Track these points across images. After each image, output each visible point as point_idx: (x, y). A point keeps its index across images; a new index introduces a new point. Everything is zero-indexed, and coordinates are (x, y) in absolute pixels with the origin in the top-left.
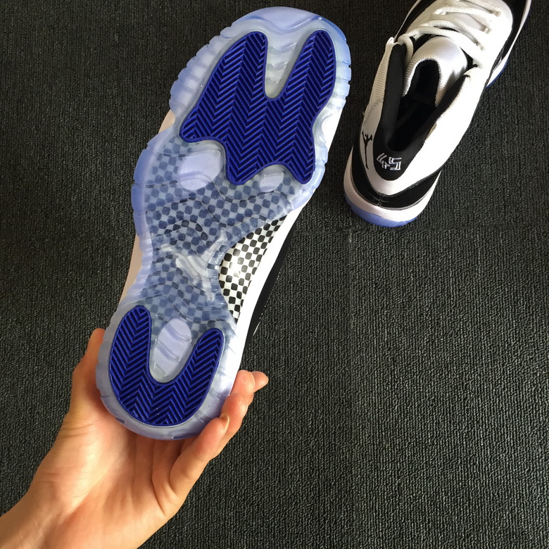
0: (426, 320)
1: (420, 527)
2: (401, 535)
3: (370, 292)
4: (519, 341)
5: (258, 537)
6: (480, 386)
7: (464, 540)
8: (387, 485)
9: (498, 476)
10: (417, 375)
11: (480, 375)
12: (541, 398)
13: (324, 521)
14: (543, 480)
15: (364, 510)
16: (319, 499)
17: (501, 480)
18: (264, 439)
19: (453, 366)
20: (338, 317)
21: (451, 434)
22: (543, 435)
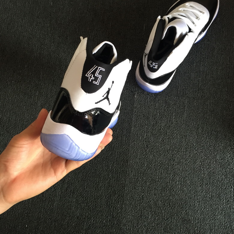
0: (162, 131)
1: (149, 213)
2: (141, 216)
3: (141, 118)
4: (197, 144)
5: (84, 210)
6: (180, 160)
7: (166, 220)
8: (138, 195)
9: (182, 196)
10: (155, 153)
11: (180, 156)
12: (203, 167)
13: (111, 207)
14: (200, 200)
15: (128, 204)
16: (110, 198)
17: (183, 198)
18: (91, 172)
19: (170, 151)
20: (127, 126)
21: (166, 178)
22: (202, 182)
